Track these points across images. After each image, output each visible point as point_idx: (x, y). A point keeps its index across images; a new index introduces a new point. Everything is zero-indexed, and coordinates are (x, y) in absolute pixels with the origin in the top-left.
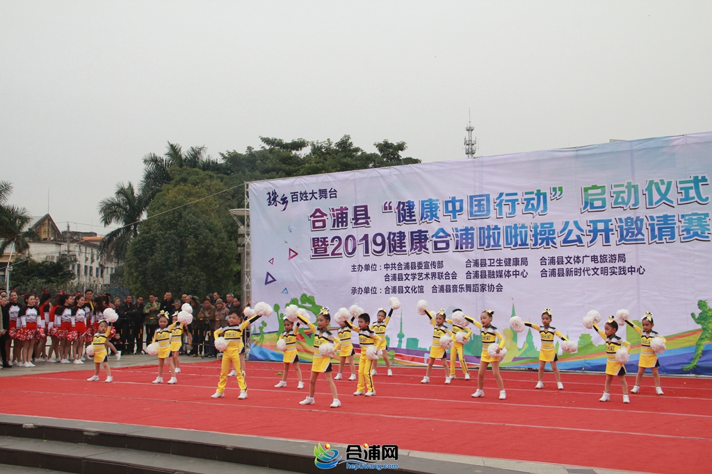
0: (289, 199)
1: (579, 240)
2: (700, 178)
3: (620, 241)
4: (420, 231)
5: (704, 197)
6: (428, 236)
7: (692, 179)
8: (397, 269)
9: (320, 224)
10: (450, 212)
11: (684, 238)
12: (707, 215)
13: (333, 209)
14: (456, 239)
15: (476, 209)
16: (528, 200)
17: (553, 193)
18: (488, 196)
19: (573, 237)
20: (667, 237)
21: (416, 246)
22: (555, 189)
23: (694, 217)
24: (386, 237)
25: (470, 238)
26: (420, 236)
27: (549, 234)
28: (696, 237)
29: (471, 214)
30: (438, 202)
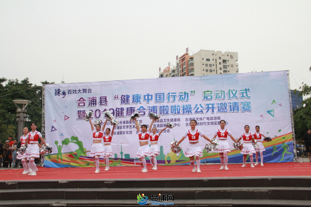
0: (67, 93)
1: (202, 111)
2: (247, 89)
3: (218, 112)
4: (131, 108)
5: (249, 96)
6: (135, 110)
7: (244, 89)
8: (119, 124)
9: (83, 104)
10: (146, 100)
11: (242, 111)
12: (250, 103)
13: (89, 98)
14: (149, 111)
15: (158, 99)
16: (181, 96)
17: (191, 93)
18: (164, 94)
19: (199, 110)
20: (236, 110)
21: (129, 114)
22: (192, 92)
23: (246, 103)
24: (115, 110)
25: (155, 111)
26: (131, 109)
27: (189, 109)
28: (247, 111)
29: (156, 101)
30: (141, 96)
